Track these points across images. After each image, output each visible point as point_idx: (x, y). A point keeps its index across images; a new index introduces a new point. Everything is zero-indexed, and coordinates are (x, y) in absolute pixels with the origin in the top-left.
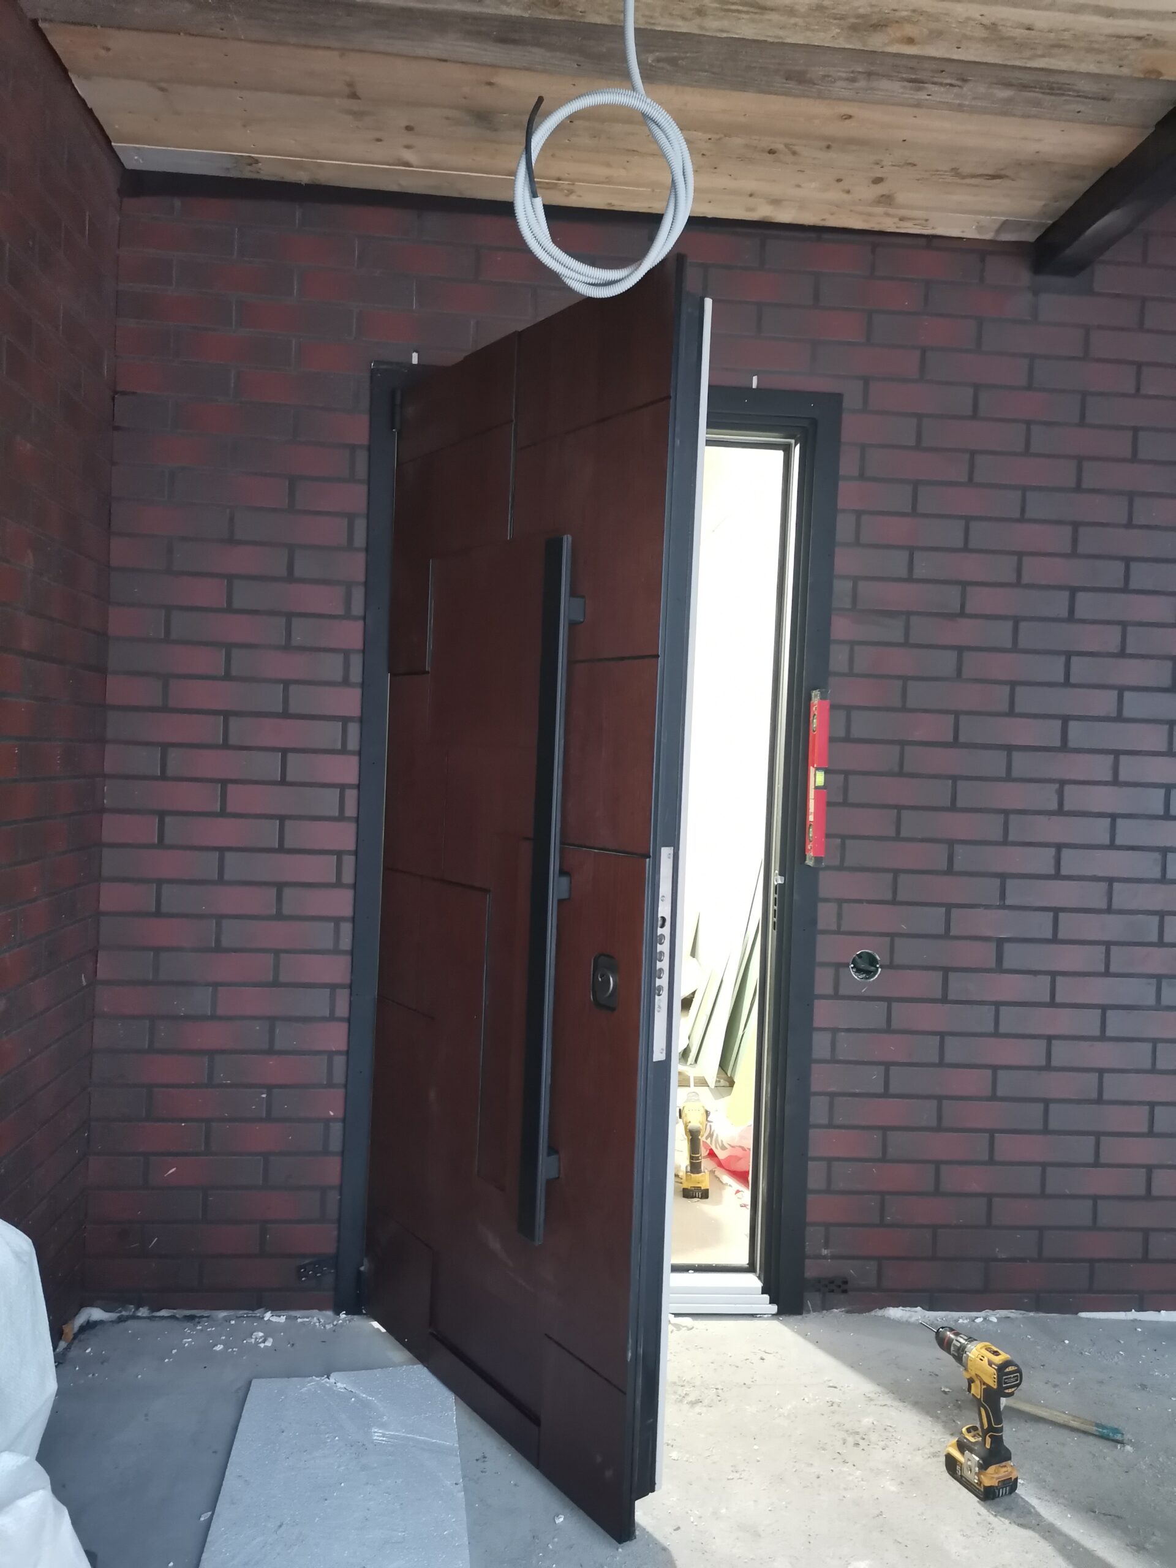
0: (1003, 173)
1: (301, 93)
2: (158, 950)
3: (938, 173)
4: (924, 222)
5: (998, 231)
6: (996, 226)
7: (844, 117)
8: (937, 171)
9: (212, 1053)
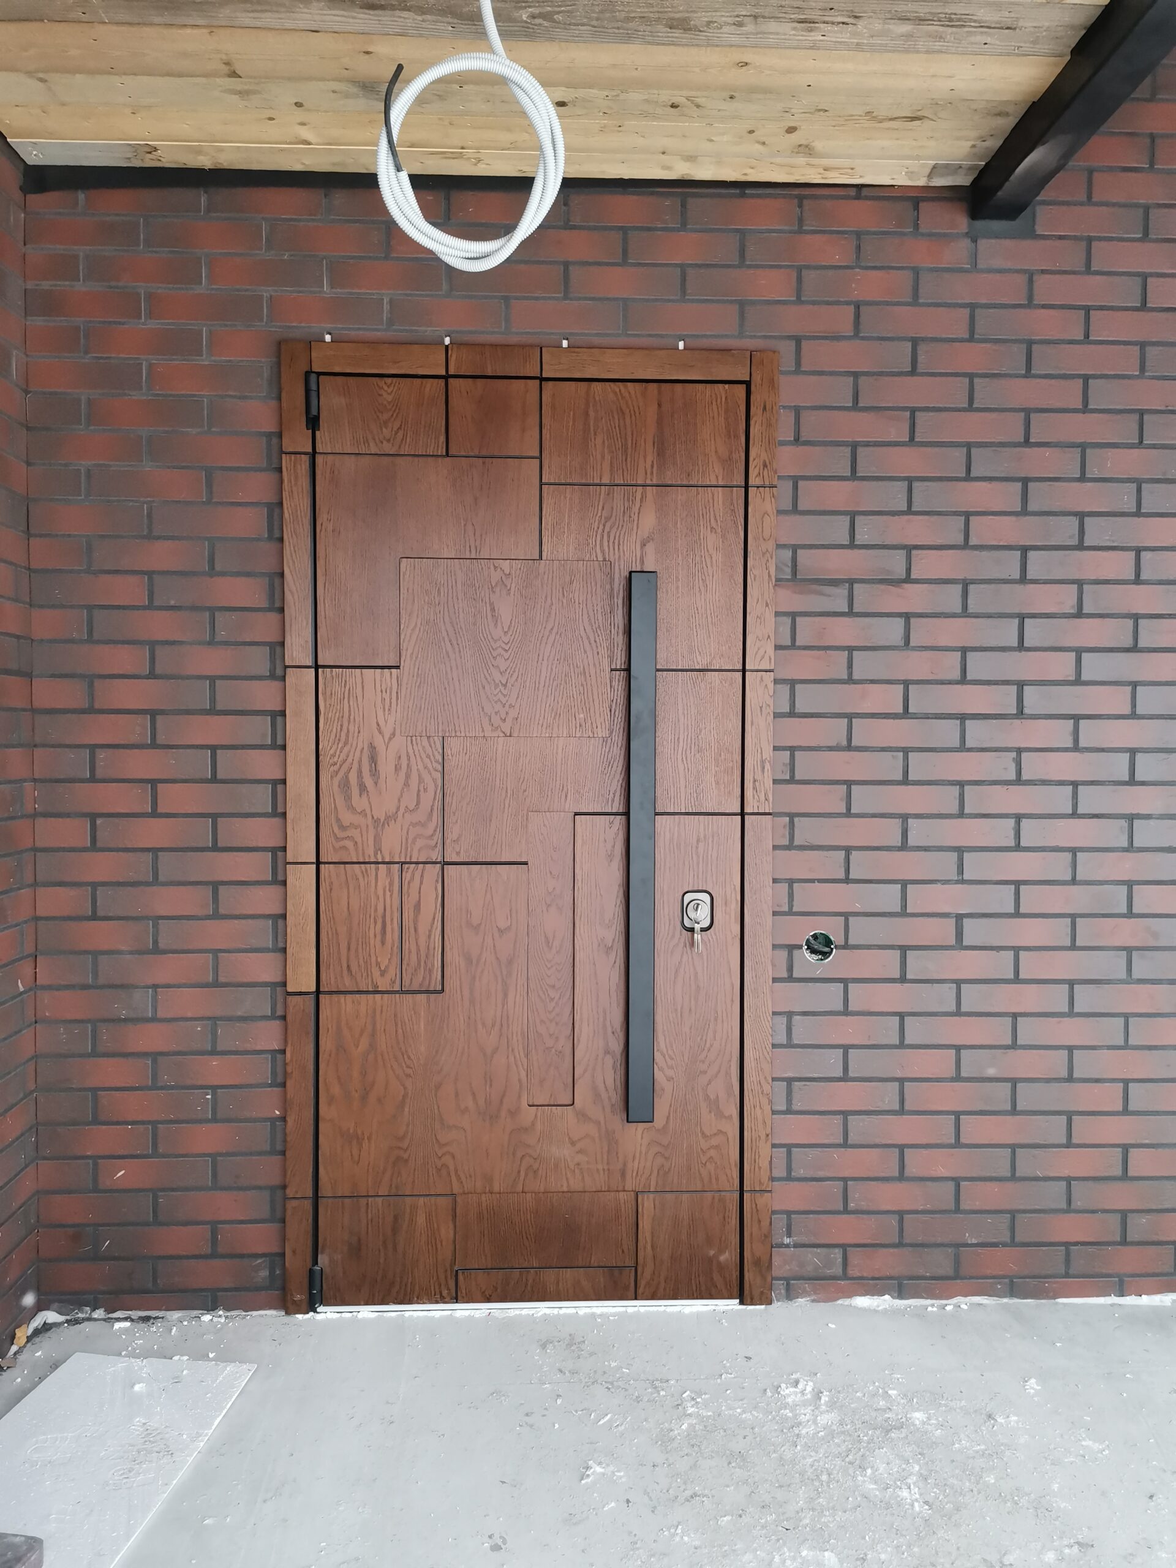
0: (919, 114)
1: (180, 75)
2: (96, 954)
3: (853, 118)
4: (850, 171)
5: (930, 176)
6: (927, 171)
7: (740, 65)
8: (852, 116)
9: (155, 1056)
